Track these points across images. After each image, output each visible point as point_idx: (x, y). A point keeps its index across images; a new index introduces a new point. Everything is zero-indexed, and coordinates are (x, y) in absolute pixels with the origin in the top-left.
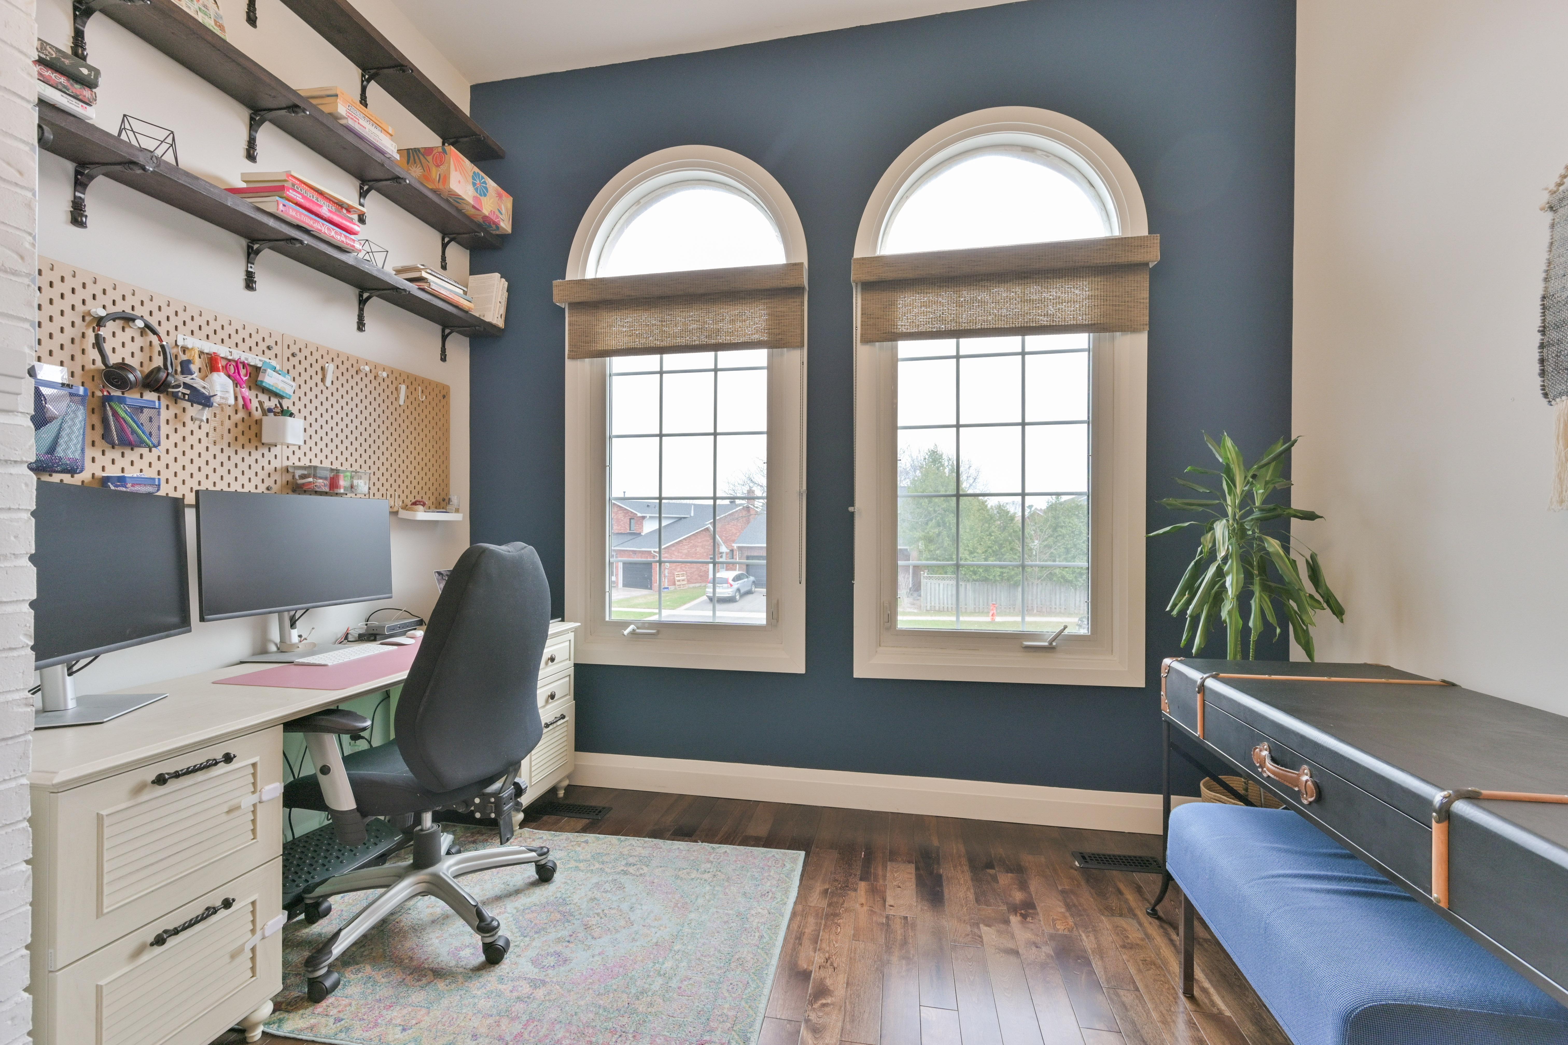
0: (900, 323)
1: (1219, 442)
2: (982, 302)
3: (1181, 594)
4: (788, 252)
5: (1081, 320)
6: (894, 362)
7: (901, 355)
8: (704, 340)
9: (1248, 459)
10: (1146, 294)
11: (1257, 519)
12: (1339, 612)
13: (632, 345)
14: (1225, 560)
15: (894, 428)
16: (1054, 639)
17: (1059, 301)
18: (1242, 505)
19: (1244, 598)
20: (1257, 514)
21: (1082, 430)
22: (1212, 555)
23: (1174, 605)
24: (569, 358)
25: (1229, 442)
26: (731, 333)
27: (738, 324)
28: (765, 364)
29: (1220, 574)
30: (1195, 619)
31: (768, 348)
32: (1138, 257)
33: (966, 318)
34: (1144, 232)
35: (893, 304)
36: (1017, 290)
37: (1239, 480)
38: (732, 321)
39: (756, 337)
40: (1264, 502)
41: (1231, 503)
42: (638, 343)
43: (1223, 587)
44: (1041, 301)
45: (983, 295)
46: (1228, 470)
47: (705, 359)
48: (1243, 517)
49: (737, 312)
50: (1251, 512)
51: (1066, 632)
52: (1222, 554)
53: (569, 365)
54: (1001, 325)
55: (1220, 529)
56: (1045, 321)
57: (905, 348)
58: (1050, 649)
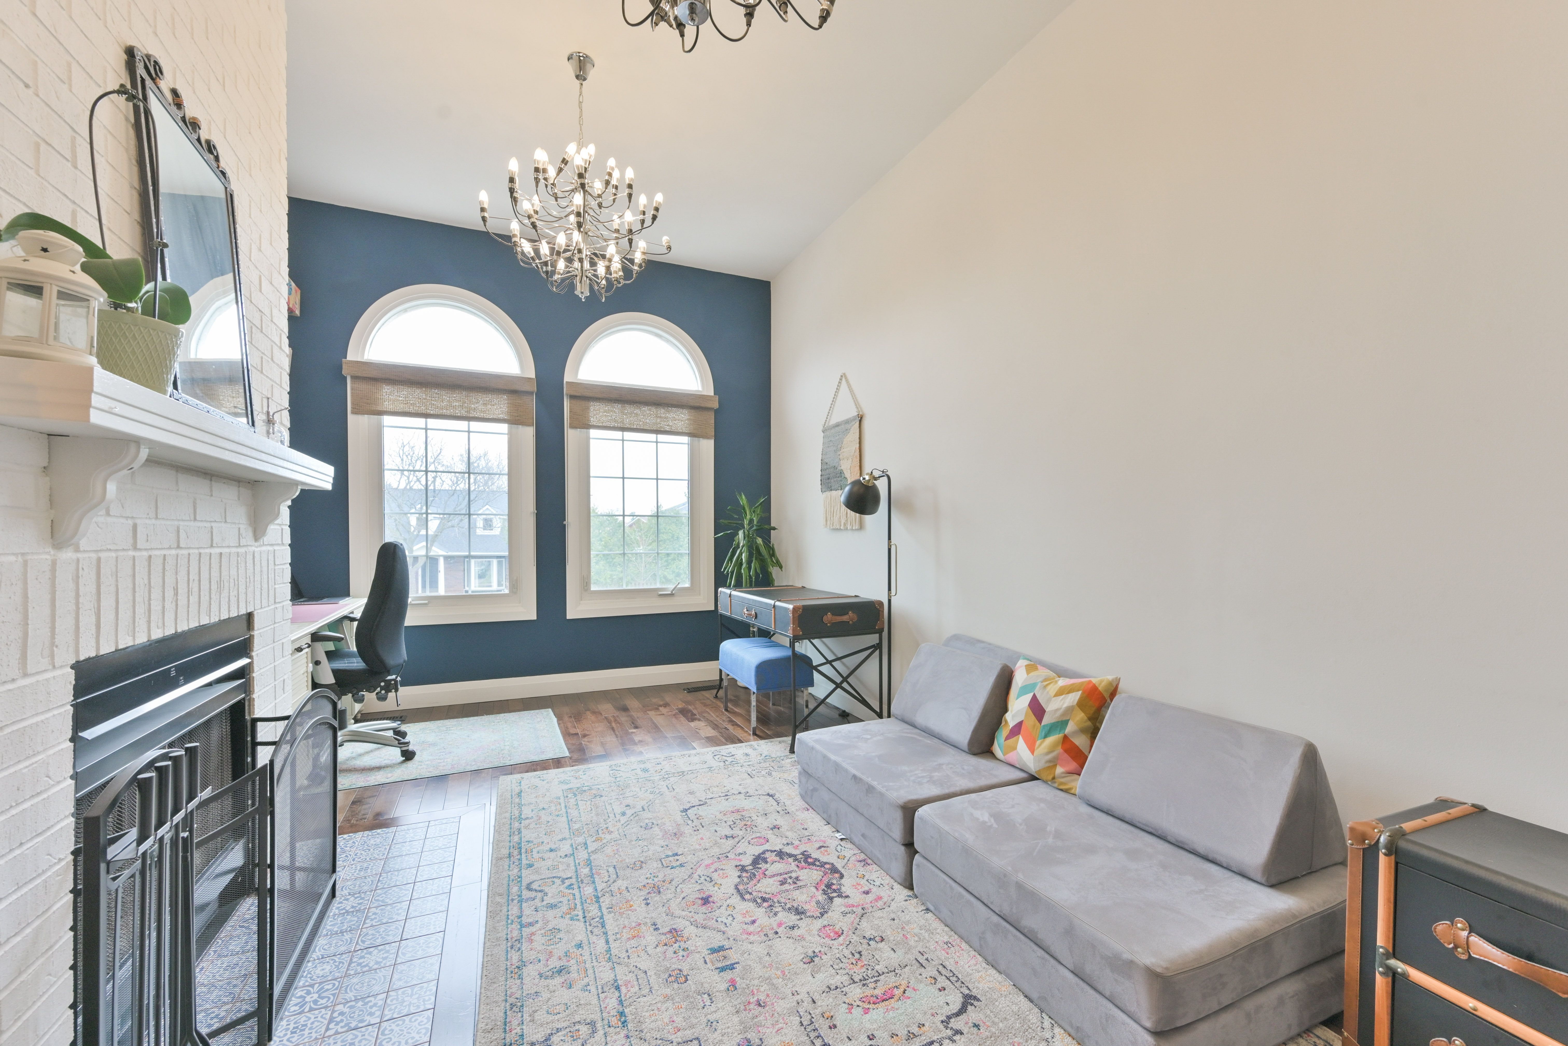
0: (592, 419)
1: (741, 495)
2: (637, 415)
3: (728, 563)
4: (522, 366)
5: (685, 430)
6: (588, 439)
7: (591, 436)
8: (464, 414)
9: (751, 503)
10: (713, 421)
11: (756, 530)
12: (781, 567)
13: (407, 410)
14: (743, 547)
15: (588, 477)
16: (673, 590)
17: (674, 419)
18: (749, 524)
19: (749, 563)
20: (755, 528)
21: (685, 484)
22: (738, 544)
23: (725, 568)
24: (353, 413)
25: (744, 497)
26: (484, 412)
27: (489, 406)
28: (506, 432)
29: (741, 554)
30: (732, 572)
31: (508, 424)
32: (709, 405)
33: (627, 421)
34: (712, 393)
35: (588, 408)
36: (653, 409)
37: (748, 512)
38: (485, 404)
39: (501, 416)
40: (758, 523)
41: (746, 522)
42: (411, 409)
43: (742, 559)
44: (666, 418)
45: (637, 411)
46: (744, 509)
47: (463, 425)
48: (750, 529)
49: (488, 399)
50: (753, 526)
51: (679, 586)
52: (741, 544)
53: (352, 419)
54: (646, 427)
55: (741, 533)
56: (667, 429)
57: (593, 433)
58: (672, 595)
